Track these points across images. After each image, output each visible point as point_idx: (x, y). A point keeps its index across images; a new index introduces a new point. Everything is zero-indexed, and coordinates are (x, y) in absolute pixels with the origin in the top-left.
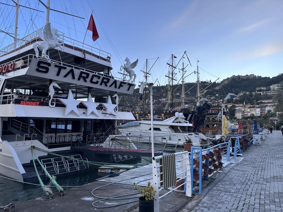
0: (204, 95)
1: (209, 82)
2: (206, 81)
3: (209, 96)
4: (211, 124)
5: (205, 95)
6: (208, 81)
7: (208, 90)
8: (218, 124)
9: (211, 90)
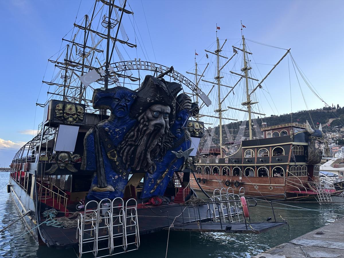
0: (328, 126)
1: (336, 107)
2: (332, 107)
3: (336, 127)
4: (270, 168)
5: (331, 126)
6: (334, 107)
7: (335, 119)
8: (288, 167)
9: (339, 119)
